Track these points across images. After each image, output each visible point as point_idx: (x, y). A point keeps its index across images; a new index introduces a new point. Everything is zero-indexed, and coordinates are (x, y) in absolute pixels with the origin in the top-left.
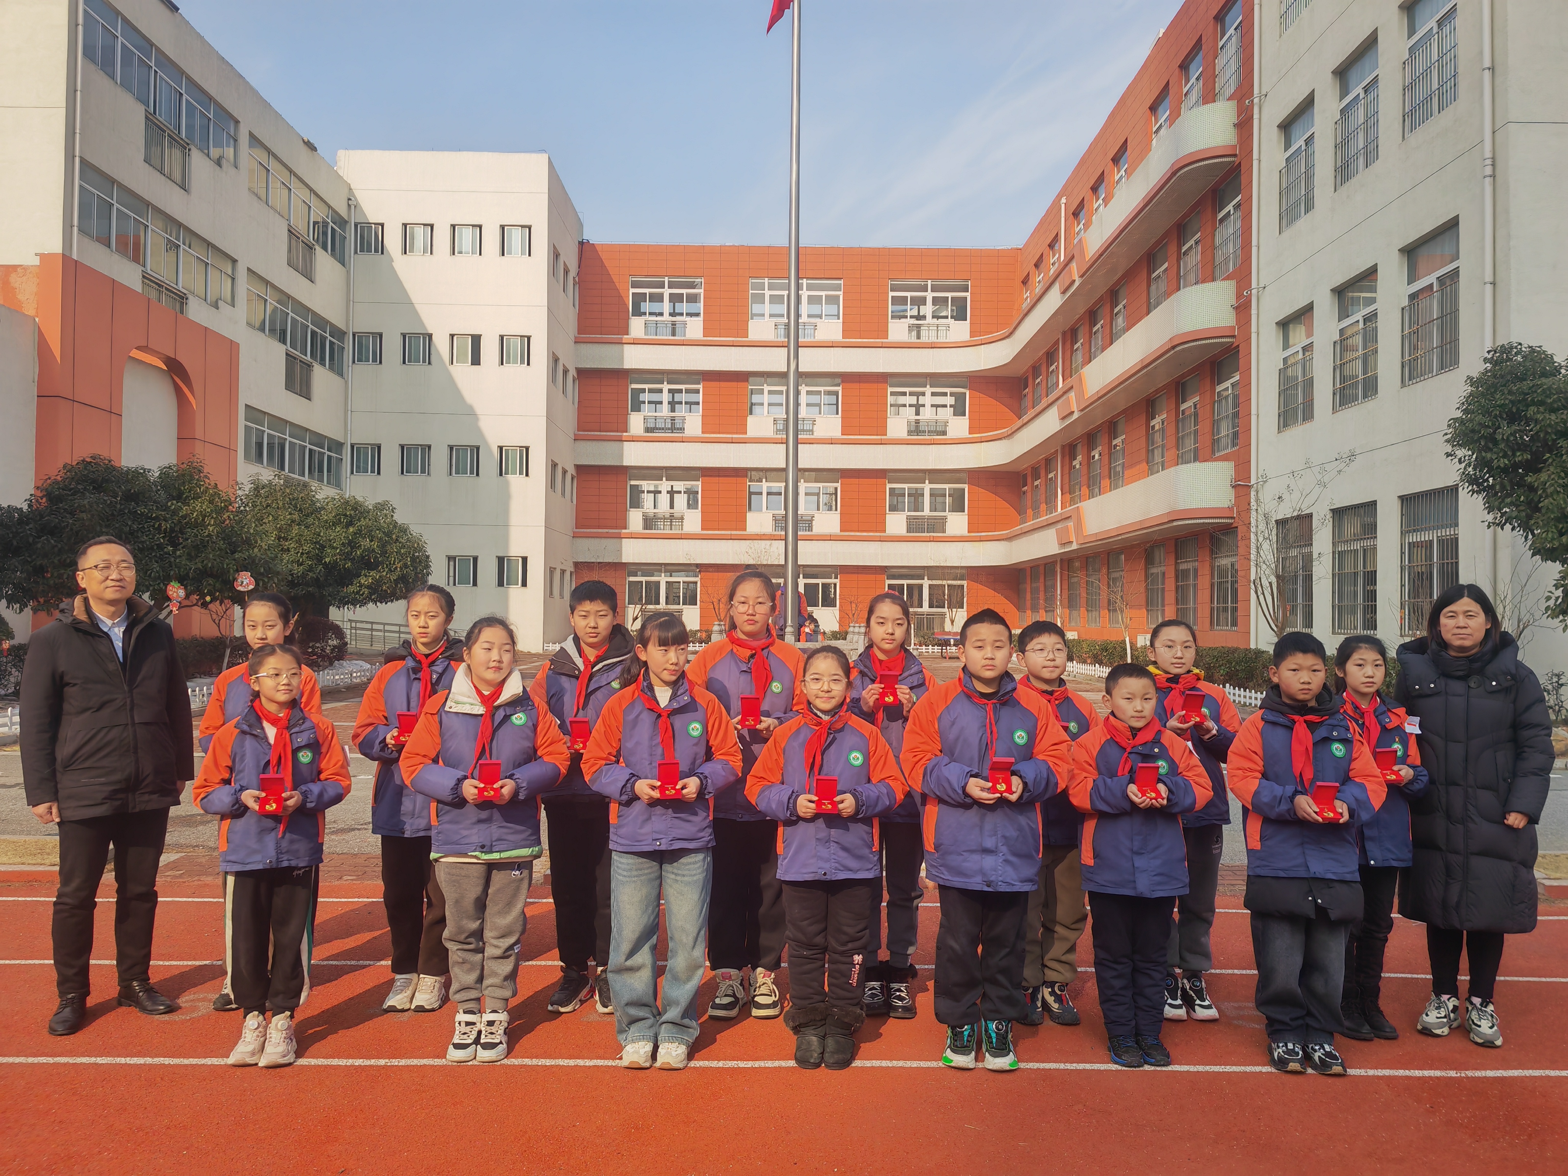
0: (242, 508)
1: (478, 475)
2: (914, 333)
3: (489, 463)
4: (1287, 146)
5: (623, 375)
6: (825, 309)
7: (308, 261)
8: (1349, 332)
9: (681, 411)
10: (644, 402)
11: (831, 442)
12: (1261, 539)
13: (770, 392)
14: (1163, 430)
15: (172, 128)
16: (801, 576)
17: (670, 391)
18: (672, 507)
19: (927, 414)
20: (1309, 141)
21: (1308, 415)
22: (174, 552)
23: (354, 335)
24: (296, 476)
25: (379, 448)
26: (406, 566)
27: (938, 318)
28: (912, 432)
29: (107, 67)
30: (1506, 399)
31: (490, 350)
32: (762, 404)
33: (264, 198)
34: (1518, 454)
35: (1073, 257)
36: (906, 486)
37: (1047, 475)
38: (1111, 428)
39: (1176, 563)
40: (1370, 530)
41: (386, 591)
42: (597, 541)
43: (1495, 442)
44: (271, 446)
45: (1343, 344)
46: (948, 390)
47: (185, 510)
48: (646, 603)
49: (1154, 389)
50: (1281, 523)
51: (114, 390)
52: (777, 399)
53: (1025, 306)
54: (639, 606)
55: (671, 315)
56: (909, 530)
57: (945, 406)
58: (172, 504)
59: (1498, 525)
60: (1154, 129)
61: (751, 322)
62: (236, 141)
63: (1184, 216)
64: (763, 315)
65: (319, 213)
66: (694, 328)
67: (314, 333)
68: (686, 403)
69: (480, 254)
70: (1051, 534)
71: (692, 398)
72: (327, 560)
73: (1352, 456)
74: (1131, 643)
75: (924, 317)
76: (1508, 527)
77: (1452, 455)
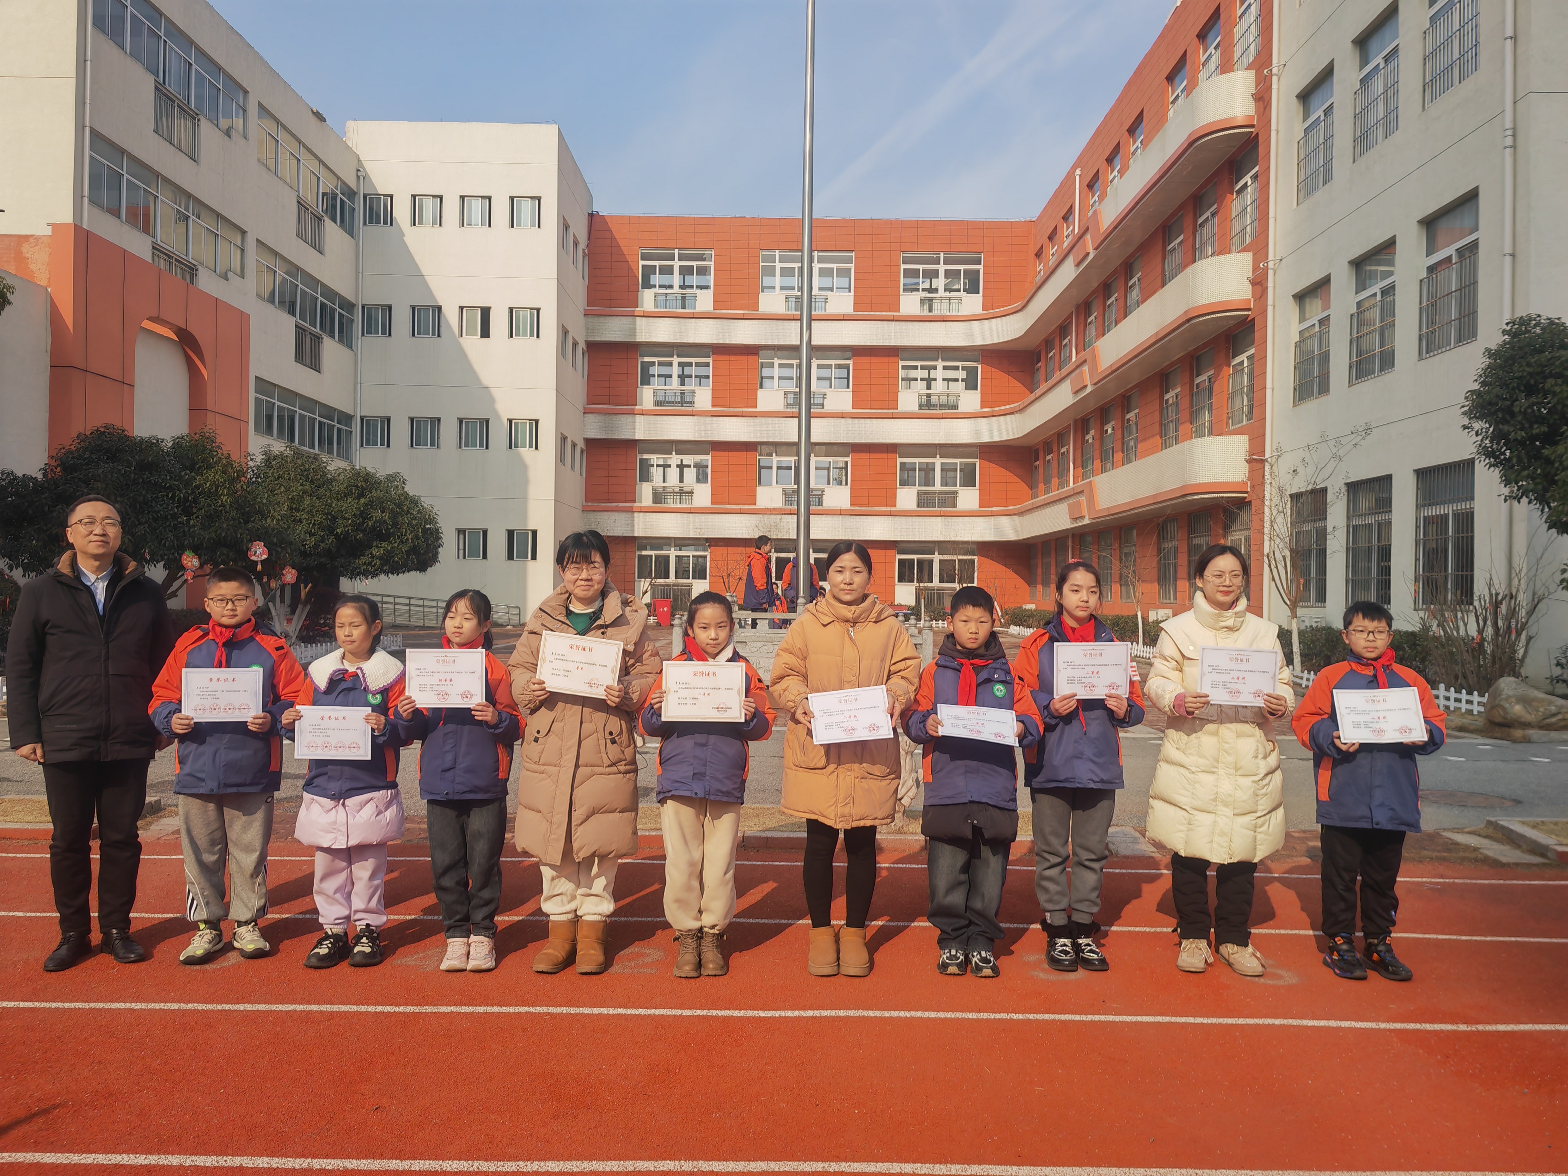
0: (254, 479)
1: (487, 447)
2: (926, 307)
3: (498, 435)
4: (1306, 116)
5: (633, 348)
6: (837, 281)
7: (317, 232)
8: (1366, 305)
9: (692, 385)
10: (654, 376)
11: (842, 416)
12: (1275, 513)
13: (781, 366)
14: (1176, 404)
15: (181, 98)
16: (811, 551)
17: (680, 364)
18: (681, 481)
19: (939, 387)
20: (1328, 111)
21: (1324, 388)
22: (188, 521)
23: (363, 308)
24: (307, 449)
25: (389, 420)
26: (417, 537)
27: (951, 290)
28: (923, 406)
29: (117, 38)
30: (1523, 371)
31: (499, 322)
32: (772, 378)
33: (273, 169)
34: (1536, 426)
35: (1087, 229)
36: (917, 460)
37: (1059, 450)
38: (1124, 402)
39: (1189, 538)
40: (1385, 504)
41: (397, 562)
42: (604, 514)
43: (1513, 415)
44: (281, 418)
45: (1359, 317)
46: (960, 364)
47: (198, 480)
48: (656, 577)
49: (1168, 363)
50: (1296, 497)
51: (126, 362)
52: (786, 372)
53: (1038, 279)
54: (648, 580)
55: (681, 287)
56: (919, 505)
57: (957, 380)
58: (186, 474)
59: (1515, 498)
60: (1171, 100)
61: (761, 295)
62: (244, 111)
63: (1202, 187)
64: (774, 288)
65: (328, 184)
66: (705, 301)
67: (323, 305)
68: (696, 377)
69: (490, 226)
70: (1062, 509)
71: (702, 371)
72: (339, 531)
73: (1368, 430)
74: (1143, 618)
75: (936, 290)
76: (1525, 500)
77: (1468, 428)
